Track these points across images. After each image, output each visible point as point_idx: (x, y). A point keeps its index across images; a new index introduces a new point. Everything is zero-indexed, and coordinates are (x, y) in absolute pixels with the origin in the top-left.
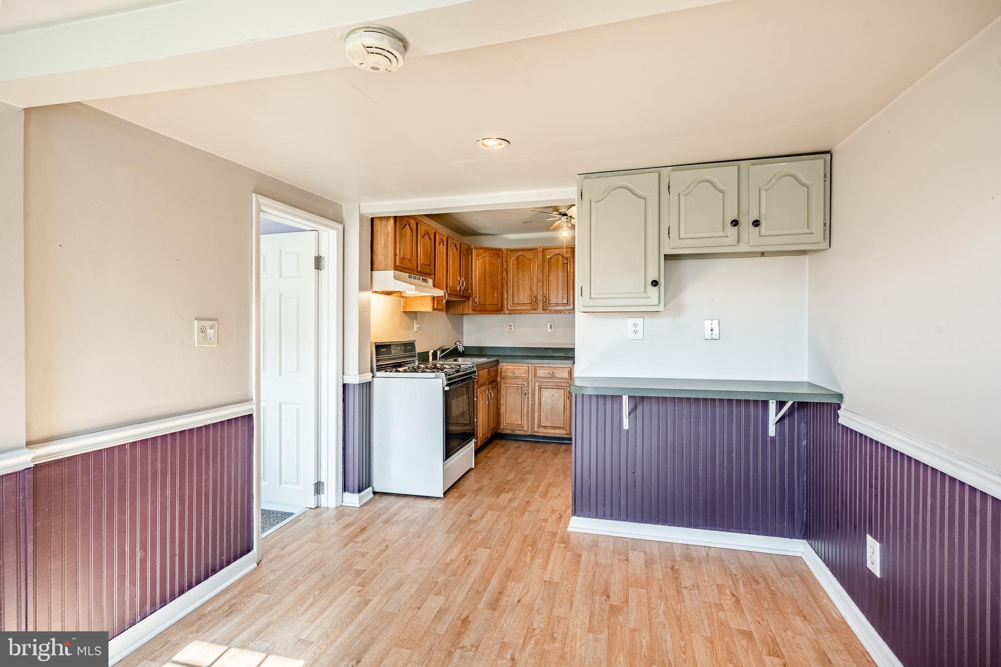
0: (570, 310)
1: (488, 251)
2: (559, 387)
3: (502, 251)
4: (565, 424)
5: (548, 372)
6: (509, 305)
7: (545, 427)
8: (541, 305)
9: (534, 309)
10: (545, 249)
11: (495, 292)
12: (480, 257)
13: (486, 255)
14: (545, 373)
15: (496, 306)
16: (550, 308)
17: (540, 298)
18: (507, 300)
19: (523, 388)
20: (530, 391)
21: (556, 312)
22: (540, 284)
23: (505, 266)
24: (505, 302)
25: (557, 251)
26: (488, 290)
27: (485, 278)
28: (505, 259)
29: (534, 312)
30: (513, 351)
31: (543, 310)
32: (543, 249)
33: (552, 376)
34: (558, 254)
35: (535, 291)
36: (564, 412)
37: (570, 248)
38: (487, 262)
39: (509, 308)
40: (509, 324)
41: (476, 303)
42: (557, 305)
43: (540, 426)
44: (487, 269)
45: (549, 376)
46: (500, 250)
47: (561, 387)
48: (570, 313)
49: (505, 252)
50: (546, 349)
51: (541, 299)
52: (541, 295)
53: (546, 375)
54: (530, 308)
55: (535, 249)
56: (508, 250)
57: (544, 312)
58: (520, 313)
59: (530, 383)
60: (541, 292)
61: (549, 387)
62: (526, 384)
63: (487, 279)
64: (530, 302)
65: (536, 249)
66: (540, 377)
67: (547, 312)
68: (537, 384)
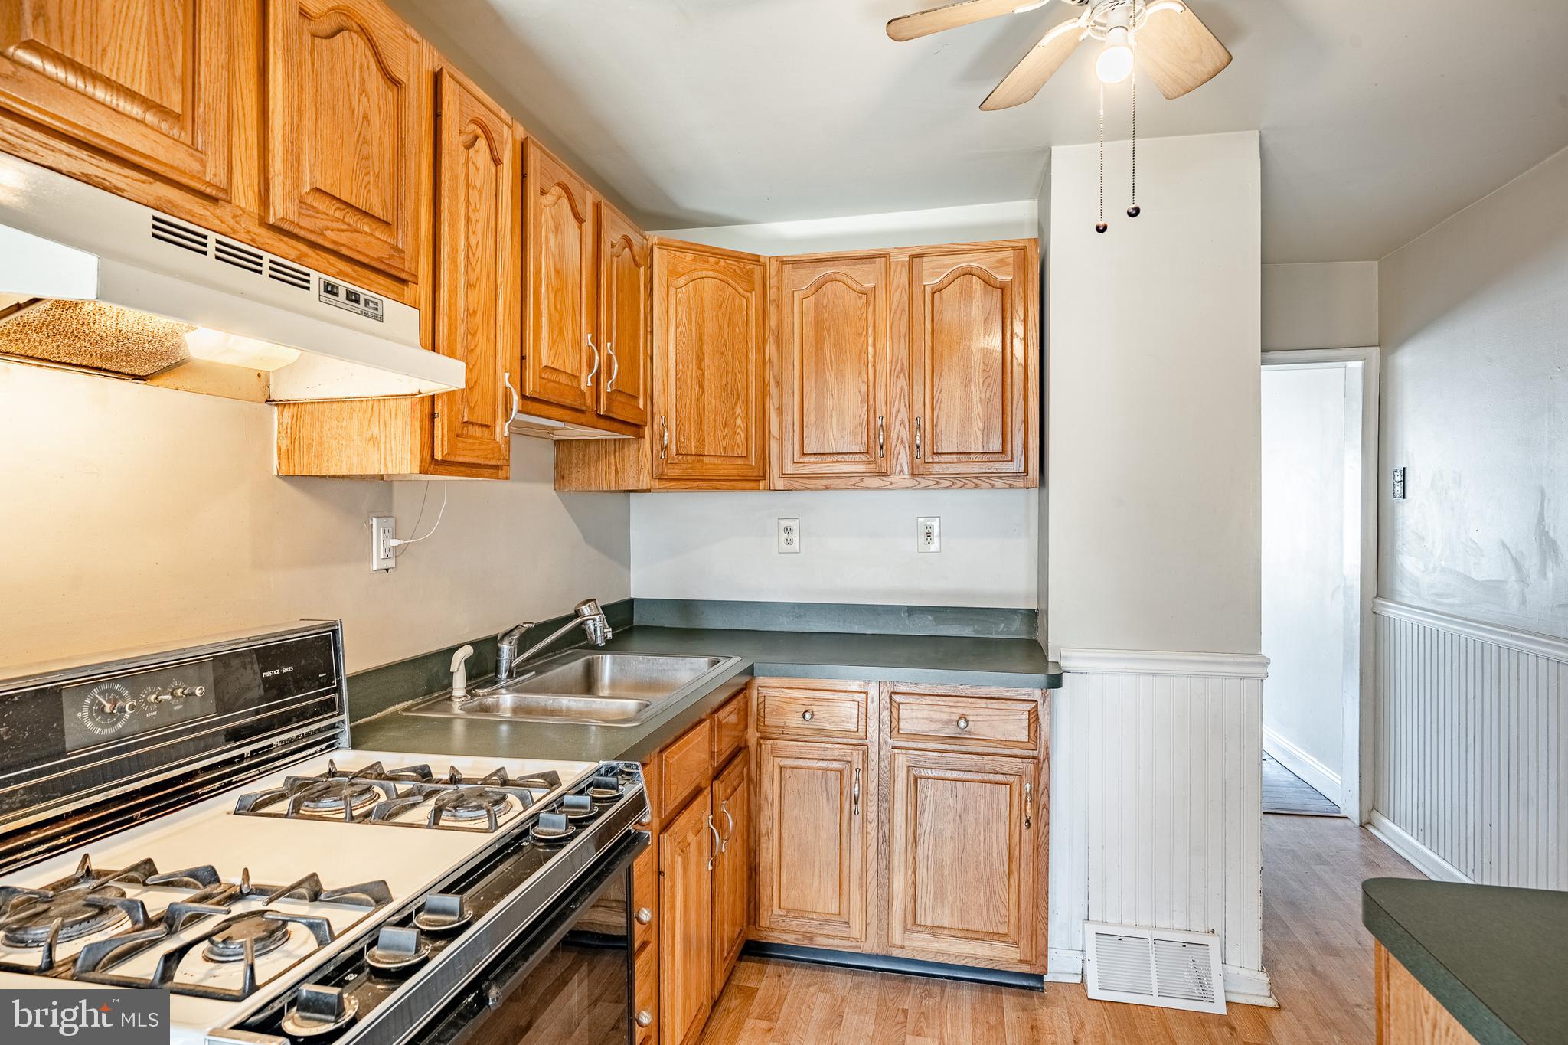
0: (1016, 475)
1: (712, 260)
2: (988, 777)
3: (763, 265)
4: (1013, 920)
5: (945, 717)
6: (784, 457)
7: (933, 930)
8: (904, 460)
9: (881, 474)
10: (921, 256)
11: (738, 411)
12: (682, 281)
13: (704, 273)
14: (931, 720)
15: (740, 461)
16: (936, 469)
17: (900, 432)
18: (781, 441)
19: (846, 773)
20: (873, 787)
21: (960, 482)
22: (902, 383)
23: (773, 322)
24: (774, 447)
25: (964, 261)
26: (711, 401)
27: (700, 359)
28: (772, 293)
29: (876, 482)
30: (799, 616)
31: (913, 475)
32: (912, 257)
33: (958, 739)
34: (969, 273)
35: (882, 410)
36: (1010, 872)
37: (1015, 249)
38: (708, 299)
39: (790, 469)
40: (784, 523)
41: (665, 448)
42: (964, 458)
43: (913, 924)
44: (710, 328)
45: (950, 731)
46: (755, 259)
47: (999, 778)
48: (1011, 486)
49: (773, 269)
50: (912, 610)
51: (905, 435)
52: (902, 423)
53: (934, 726)
54: (862, 468)
55: (880, 256)
56: (782, 262)
57: (913, 482)
58: (827, 488)
59: (873, 755)
60: (904, 414)
61: (948, 774)
62: (857, 759)
63: (707, 361)
64: (863, 448)
65: (885, 256)
66: (914, 736)
67: (924, 483)
68: (901, 760)
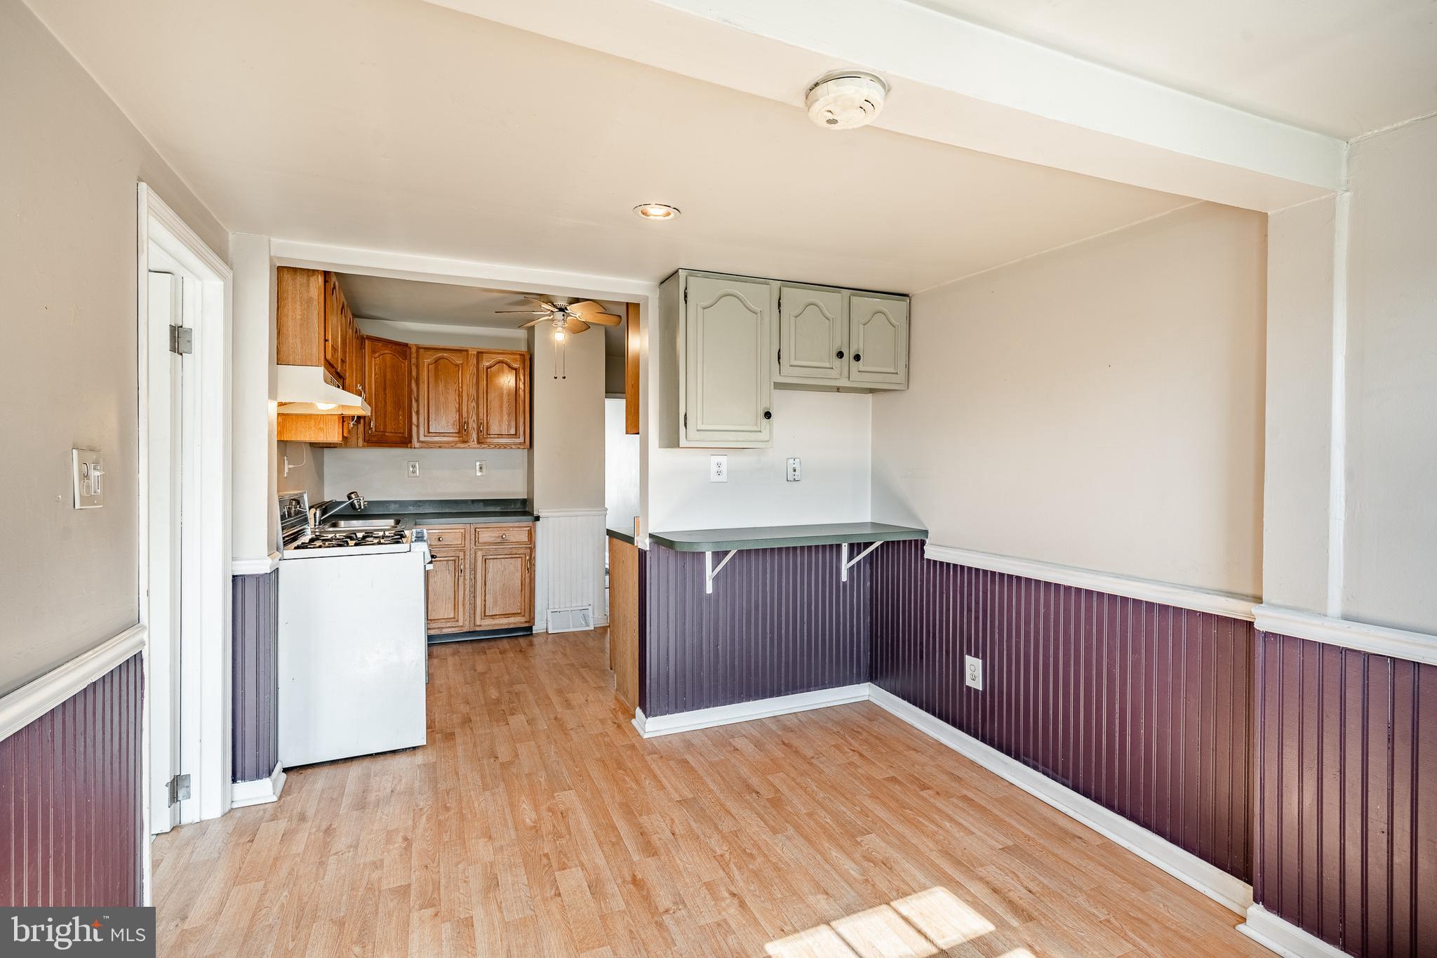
0: (520, 444)
1: (389, 346)
2: (513, 556)
3: (410, 348)
4: (523, 608)
5: (497, 535)
6: (419, 434)
7: (493, 616)
8: (475, 436)
9: (464, 442)
10: (482, 353)
11: (400, 413)
12: (377, 355)
13: (386, 352)
14: (491, 537)
15: (400, 435)
16: (489, 440)
17: (473, 424)
18: (418, 426)
19: (457, 562)
20: (467, 566)
21: (499, 446)
22: (474, 404)
23: (414, 373)
24: (414, 429)
25: (501, 358)
26: (389, 408)
27: (385, 389)
28: (414, 361)
29: (463, 445)
30: (419, 506)
31: (479, 442)
32: (478, 353)
33: (503, 541)
34: (502, 362)
35: (465, 414)
36: (522, 590)
37: (520, 355)
38: (388, 364)
39: (422, 438)
40: (412, 463)
41: (370, 428)
42: (500, 436)
43: (485, 616)
44: (389, 375)
45: (499, 540)
46: (406, 345)
47: (517, 556)
48: (519, 448)
49: (414, 350)
50: (473, 501)
51: (475, 426)
52: (474, 421)
53: (493, 539)
54: (457, 439)
55: (464, 351)
56: (418, 348)
57: (479, 446)
58: (440, 447)
59: (468, 553)
60: (474, 417)
61: (498, 557)
62: (461, 557)
63: (388, 390)
64: (457, 431)
65: (467, 351)
66: (485, 543)
67: (483, 446)
68: (480, 554)
